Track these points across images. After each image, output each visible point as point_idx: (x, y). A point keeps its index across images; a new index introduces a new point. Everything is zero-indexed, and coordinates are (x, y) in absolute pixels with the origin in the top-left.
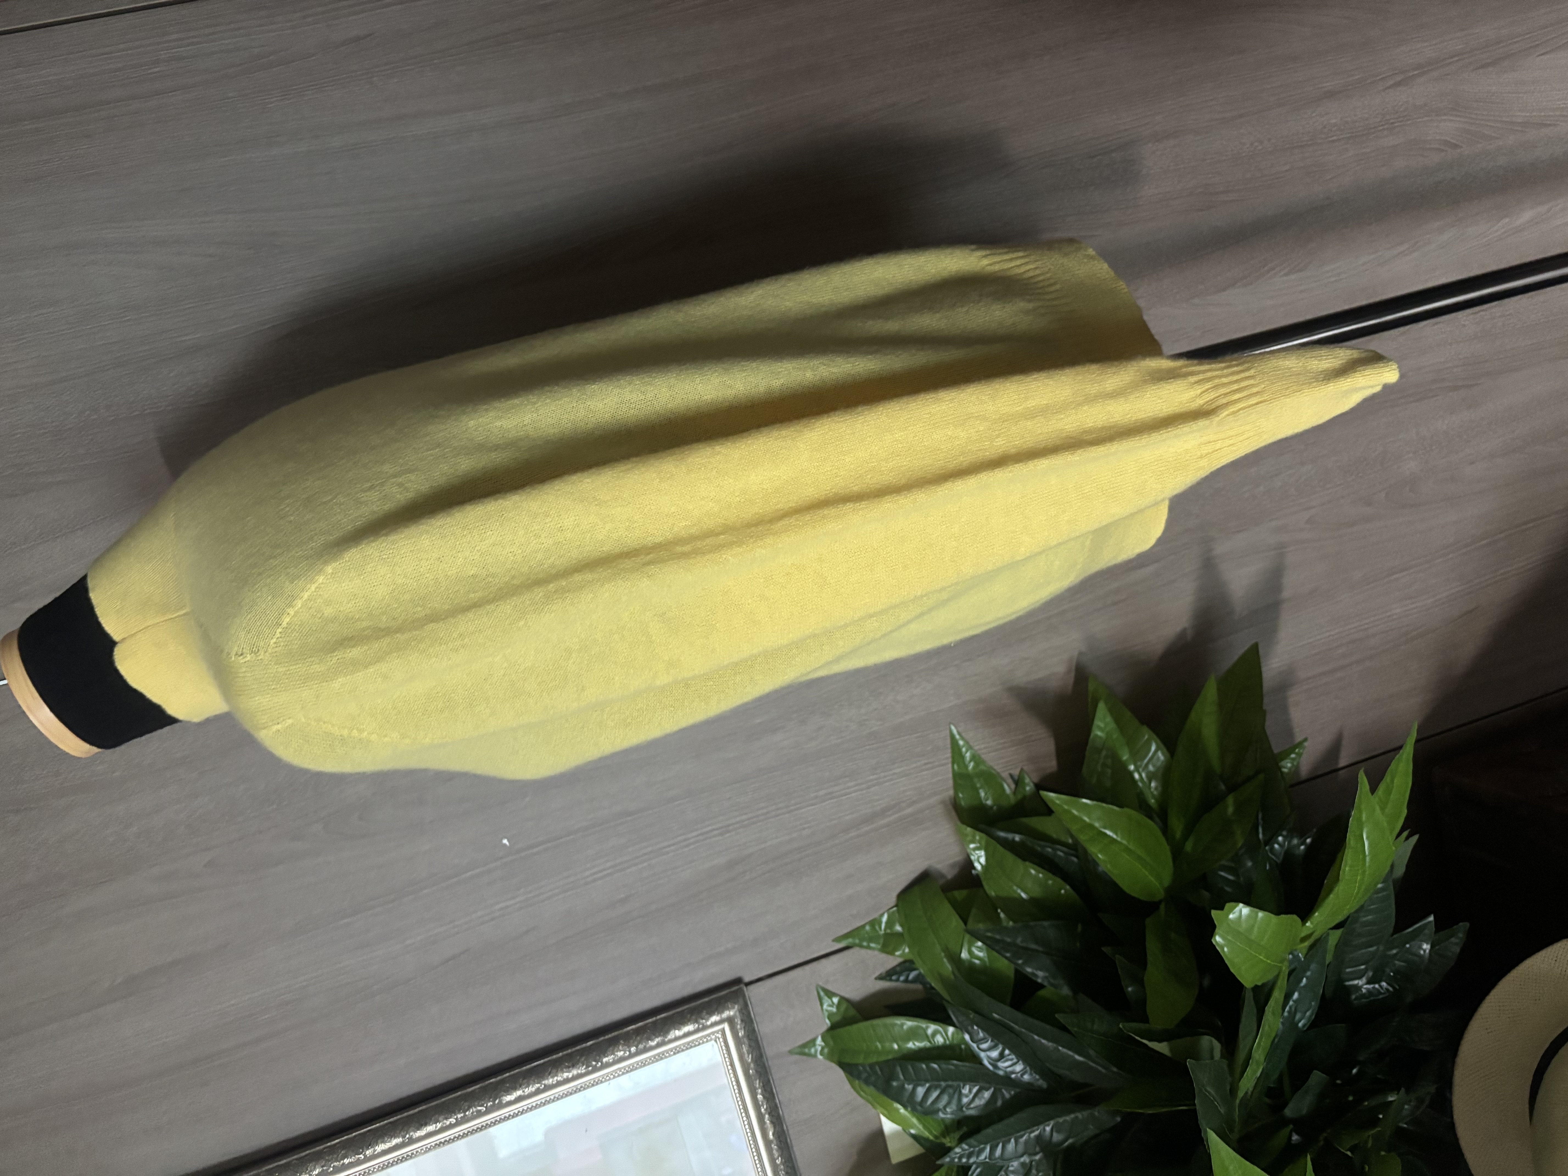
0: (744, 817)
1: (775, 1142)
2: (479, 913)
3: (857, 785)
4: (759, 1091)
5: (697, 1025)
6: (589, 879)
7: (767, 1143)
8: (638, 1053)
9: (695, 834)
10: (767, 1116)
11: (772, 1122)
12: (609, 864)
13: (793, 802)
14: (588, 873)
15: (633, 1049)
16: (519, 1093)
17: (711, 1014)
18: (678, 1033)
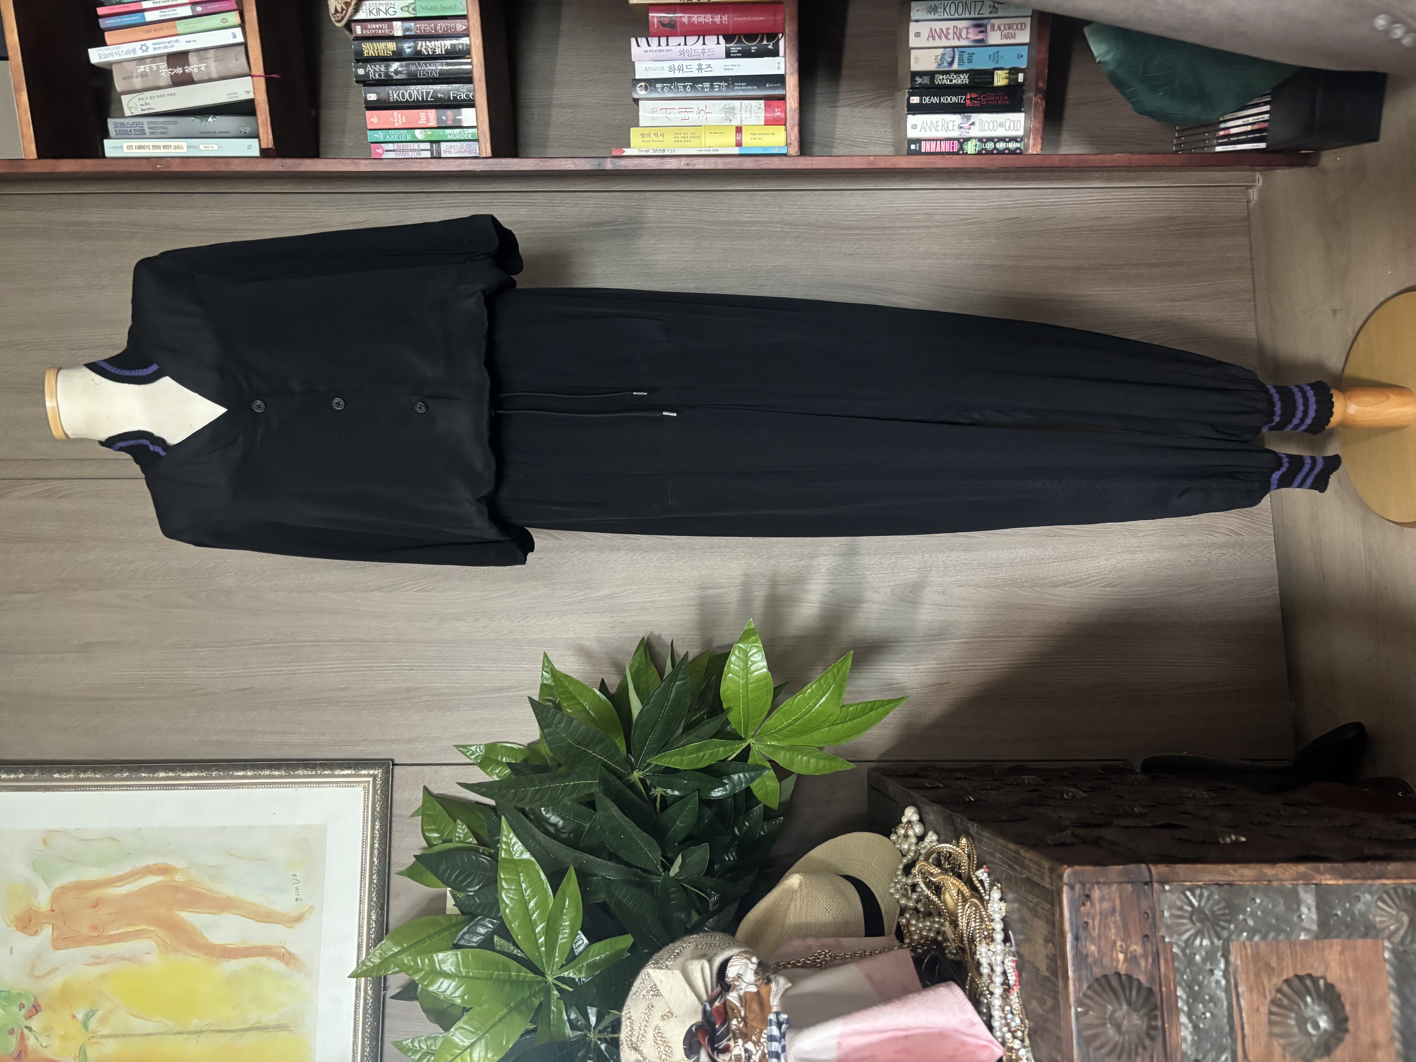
0: (425, 664)
1: (376, 863)
2: (266, 669)
3: (497, 667)
4: (377, 827)
5: (353, 772)
6: (329, 670)
7: (372, 862)
8: (316, 776)
9: (394, 665)
10: (376, 845)
11: (378, 849)
12: (342, 666)
13: (456, 665)
14: (328, 666)
15: (314, 773)
16: (244, 773)
17: (365, 769)
18: (342, 772)
